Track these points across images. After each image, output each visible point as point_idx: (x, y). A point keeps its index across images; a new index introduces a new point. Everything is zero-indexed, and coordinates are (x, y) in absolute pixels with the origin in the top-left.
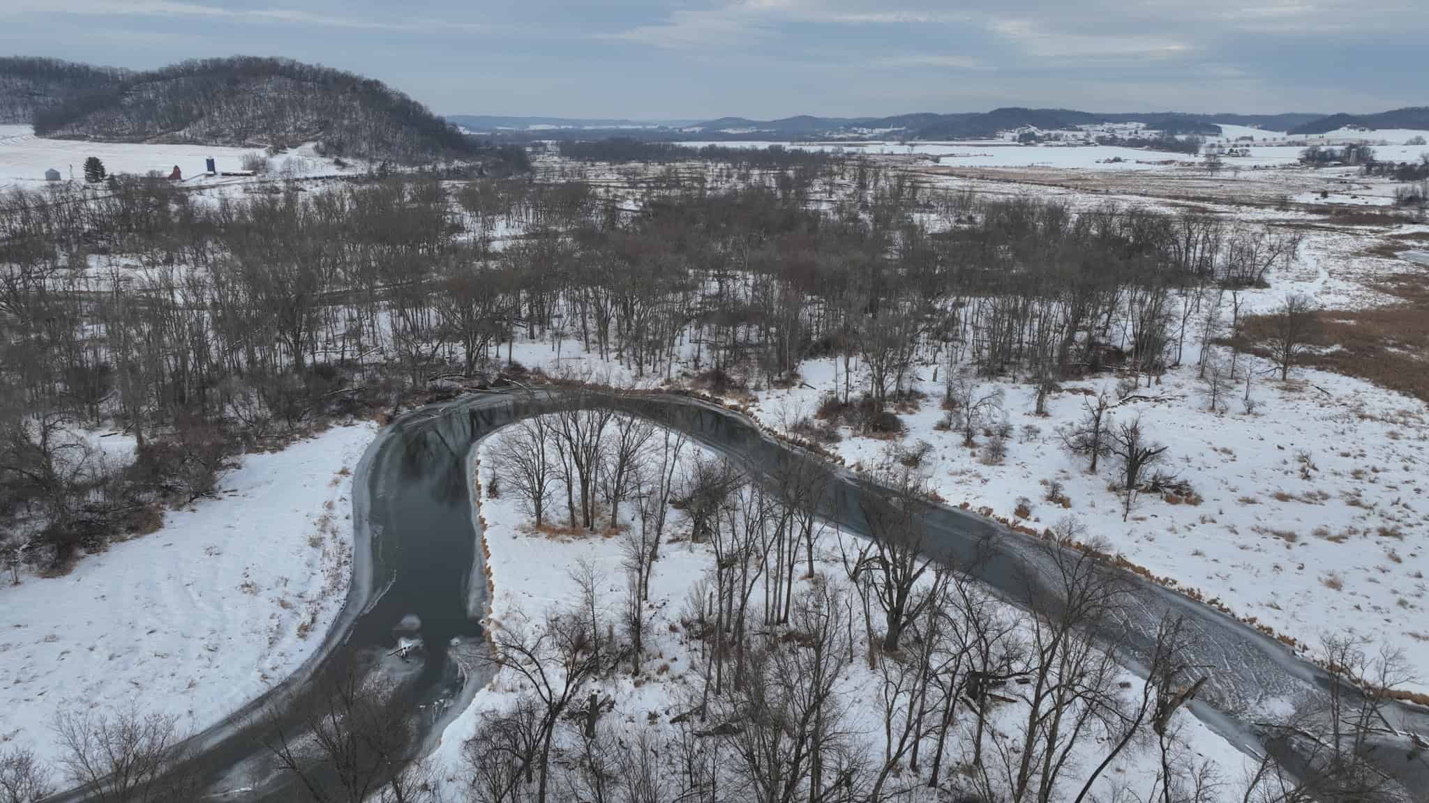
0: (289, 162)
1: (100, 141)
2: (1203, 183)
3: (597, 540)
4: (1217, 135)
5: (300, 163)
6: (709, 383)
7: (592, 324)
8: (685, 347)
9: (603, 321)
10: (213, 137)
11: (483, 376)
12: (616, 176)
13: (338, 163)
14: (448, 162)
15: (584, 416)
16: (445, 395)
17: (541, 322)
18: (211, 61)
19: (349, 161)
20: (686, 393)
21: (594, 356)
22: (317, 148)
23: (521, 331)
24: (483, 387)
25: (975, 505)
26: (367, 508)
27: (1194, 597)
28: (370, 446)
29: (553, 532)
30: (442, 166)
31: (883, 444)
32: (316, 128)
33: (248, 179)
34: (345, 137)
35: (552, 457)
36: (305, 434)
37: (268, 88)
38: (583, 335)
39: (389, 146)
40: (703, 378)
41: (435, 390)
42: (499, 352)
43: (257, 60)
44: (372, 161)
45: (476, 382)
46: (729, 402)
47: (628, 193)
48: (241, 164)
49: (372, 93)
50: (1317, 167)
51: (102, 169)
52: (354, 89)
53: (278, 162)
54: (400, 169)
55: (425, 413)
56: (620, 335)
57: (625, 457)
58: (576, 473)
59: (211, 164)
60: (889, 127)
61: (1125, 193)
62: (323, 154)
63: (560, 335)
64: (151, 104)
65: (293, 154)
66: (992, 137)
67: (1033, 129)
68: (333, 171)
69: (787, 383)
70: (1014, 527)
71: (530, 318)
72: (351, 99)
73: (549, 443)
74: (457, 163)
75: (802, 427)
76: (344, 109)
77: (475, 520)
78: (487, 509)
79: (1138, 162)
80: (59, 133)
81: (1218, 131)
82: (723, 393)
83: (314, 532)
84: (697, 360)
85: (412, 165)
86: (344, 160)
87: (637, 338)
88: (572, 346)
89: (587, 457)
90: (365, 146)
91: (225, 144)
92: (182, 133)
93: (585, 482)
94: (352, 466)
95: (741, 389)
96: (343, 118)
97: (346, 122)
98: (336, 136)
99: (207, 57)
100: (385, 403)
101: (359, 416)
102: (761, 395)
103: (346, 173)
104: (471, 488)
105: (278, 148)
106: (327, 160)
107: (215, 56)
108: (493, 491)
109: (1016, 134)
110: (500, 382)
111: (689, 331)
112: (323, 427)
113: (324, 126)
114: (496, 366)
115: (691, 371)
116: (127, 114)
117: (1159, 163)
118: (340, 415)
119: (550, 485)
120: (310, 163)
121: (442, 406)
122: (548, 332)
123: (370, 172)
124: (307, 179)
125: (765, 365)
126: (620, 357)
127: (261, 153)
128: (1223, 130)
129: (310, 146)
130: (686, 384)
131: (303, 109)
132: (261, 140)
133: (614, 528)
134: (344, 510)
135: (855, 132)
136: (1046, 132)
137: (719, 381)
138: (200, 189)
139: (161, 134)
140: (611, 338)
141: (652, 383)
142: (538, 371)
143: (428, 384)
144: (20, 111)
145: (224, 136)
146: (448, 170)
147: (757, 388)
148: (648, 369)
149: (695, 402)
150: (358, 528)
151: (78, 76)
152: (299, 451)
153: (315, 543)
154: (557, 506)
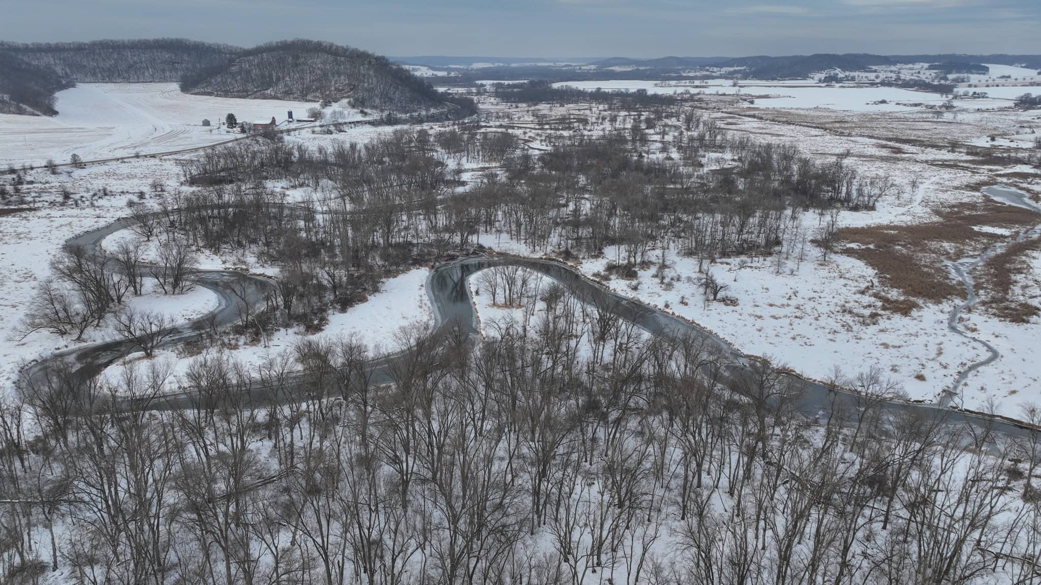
0: (334, 112)
1: (221, 96)
2: (927, 126)
3: (514, 310)
4: (984, 74)
5: (341, 113)
6: (563, 256)
7: (514, 227)
8: (554, 239)
9: (519, 225)
10: (287, 95)
11: (468, 250)
12: (531, 118)
13: (362, 112)
14: (427, 110)
15: (510, 267)
16: (453, 258)
17: (490, 224)
18: (281, 42)
19: (368, 111)
20: (553, 260)
21: (515, 241)
22: (349, 103)
23: (482, 229)
24: (467, 255)
25: (652, 304)
26: (433, 298)
27: (711, 332)
28: (428, 277)
29: (499, 307)
30: (424, 113)
31: (628, 282)
32: (347, 89)
33: (313, 124)
34: (366, 94)
35: (499, 280)
36: (403, 272)
37: (318, 61)
38: (509, 232)
39: (391, 100)
40: (560, 254)
41: (448, 255)
42: (473, 239)
43: (309, 42)
44: (382, 111)
45: (465, 253)
46: (570, 264)
47: (538, 135)
48: (307, 114)
49: (381, 65)
50: (1026, 109)
51: (235, 120)
52: (370, 62)
53: (328, 111)
54: (399, 116)
55: (445, 265)
56: (526, 232)
57: (524, 282)
58: (507, 286)
59: (290, 114)
60: (733, 66)
61: (861, 136)
62: (353, 107)
63: (499, 231)
64: (248, 72)
65: (335, 107)
66: (805, 77)
67: (838, 71)
68: (360, 118)
69: (596, 257)
70: (663, 312)
71: (485, 222)
72: (368, 69)
73: (498, 276)
74: (432, 111)
75: (597, 275)
76: (364, 76)
77: (471, 302)
78: (475, 299)
79: (898, 104)
80: (196, 90)
81: (986, 70)
82: (567, 260)
83: (419, 304)
84: (559, 245)
85: (406, 113)
86: (366, 110)
87: (534, 234)
88: (505, 236)
89: (511, 281)
90: (377, 101)
91: (295, 99)
92: (269, 91)
93: (510, 290)
94: (424, 283)
95: (576, 258)
96: (364, 82)
97: (366, 85)
98: (360, 94)
99: (279, 40)
100: (430, 260)
101: (421, 265)
102: (584, 261)
103: (367, 119)
104: (469, 293)
105: (326, 104)
106: (355, 110)
107: (283, 39)
108: (477, 293)
109: (822, 76)
110: (474, 253)
111: (559, 229)
112: (409, 270)
113: (354, 88)
114: (472, 245)
115: (556, 250)
116: (234, 77)
117: (911, 105)
118: (414, 264)
119: (498, 291)
120: (346, 112)
121: (452, 262)
122: (494, 229)
123: (382, 119)
124: (345, 123)
125: (588, 248)
126: (526, 243)
127: (317, 106)
128: (990, 70)
129: (345, 101)
130: (553, 256)
131: (339, 75)
132: (315, 97)
133: (520, 306)
134: (426, 299)
135: (707, 71)
136: (847, 73)
137: (567, 254)
138: (288, 131)
139: (256, 92)
140: (523, 233)
141: (538, 255)
142: (490, 248)
143: (445, 253)
144: (168, 74)
145: (293, 94)
146: (427, 116)
147: (583, 258)
148: (537, 248)
149: (556, 263)
150: (432, 303)
151: (199, 50)
152: (402, 278)
153: (420, 307)
154: (500, 299)
